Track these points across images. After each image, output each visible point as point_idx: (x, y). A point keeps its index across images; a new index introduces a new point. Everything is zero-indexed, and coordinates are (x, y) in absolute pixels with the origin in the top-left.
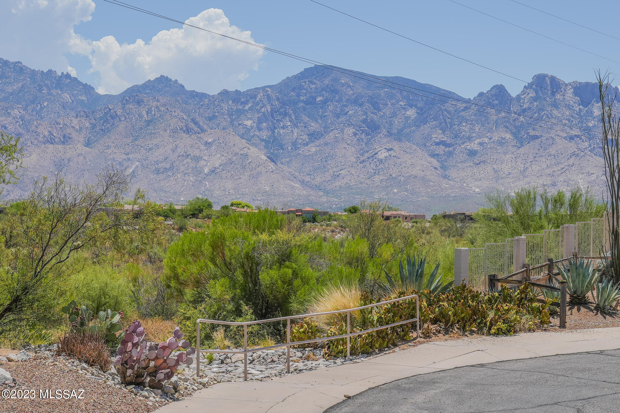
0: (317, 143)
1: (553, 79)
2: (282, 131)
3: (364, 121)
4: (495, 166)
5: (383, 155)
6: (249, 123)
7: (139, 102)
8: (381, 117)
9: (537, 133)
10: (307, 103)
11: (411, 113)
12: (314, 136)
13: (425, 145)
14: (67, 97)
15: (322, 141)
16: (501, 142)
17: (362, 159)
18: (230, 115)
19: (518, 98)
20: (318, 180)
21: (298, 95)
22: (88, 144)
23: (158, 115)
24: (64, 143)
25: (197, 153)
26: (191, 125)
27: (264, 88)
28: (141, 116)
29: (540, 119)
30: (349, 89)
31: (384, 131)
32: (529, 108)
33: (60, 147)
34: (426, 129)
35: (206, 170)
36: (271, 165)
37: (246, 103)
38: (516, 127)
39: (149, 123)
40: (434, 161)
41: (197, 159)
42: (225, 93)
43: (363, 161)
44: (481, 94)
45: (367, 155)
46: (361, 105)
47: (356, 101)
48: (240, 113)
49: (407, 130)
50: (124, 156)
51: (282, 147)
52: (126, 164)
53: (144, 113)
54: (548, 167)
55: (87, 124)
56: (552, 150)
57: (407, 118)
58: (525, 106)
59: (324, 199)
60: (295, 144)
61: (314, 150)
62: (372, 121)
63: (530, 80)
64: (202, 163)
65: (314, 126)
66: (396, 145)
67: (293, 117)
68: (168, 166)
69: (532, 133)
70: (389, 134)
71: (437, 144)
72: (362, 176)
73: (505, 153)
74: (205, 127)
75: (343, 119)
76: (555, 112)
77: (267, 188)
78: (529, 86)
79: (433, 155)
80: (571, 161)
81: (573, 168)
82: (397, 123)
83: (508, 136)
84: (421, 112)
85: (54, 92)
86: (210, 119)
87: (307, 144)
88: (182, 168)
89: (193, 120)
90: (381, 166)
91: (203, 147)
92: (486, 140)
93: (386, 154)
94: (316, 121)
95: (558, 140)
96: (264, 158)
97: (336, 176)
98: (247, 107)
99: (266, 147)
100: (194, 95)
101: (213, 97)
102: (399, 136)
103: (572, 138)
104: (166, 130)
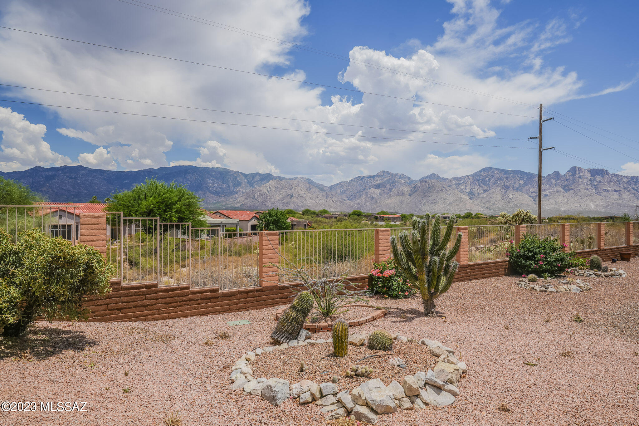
0: (487, 193)
1: (579, 168)
2: (474, 189)
3: (504, 185)
4: (555, 200)
5: (511, 196)
6: (462, 187)
7: (426, 182)
8: (510, 184)
9: (573, 188)
10: (483, 180)
11: (522, 182)
12: (485, 191)
13: (527, 193)
14: (403, 181)
15: (488, 192)
16: (558, 191)
17: (503, 198)
18: (456, 185)
19: (565, 175)
20: (487, 205)
21: (480, 178)
22: (410, 195)
23: (432, 186)
24: (402, 195)
25: (445, 197)
26: (443, 188)
27: (467, 176)
28: (426, 186)
29: (574, 182)
30: (498, 175)
31: (512, 189)
32: (569, 179)
33: (401, 196)
34: (527, 187)
35: (448, 203)
36: (470, 201)
37: (462, 180)
38: (564, 186)
39: (429, 188)
40: (531, 198)
41: (445, 199)
42: (454, 178)
43: (504, 199)
44: (549, 175)
45: (505, 197)
46: (502, 180)
47: (501, 179)
48: (459, 184)
49: (520, 188)
50: (421, 199)
51: (474, 195)
52: (422, 201)
53: (427, 185)
54: (578, 200)
55: (409, 189)
56: (579, 194)
57: (520, 184)
58: (567, 178)
59: (490, 212)
60: (479, 194)
61: (485, 195)
62: (507, 185)
63: (569, 169)
64: (447, 200)
65: (485, 188)
66: (516, 193)
67: (478, 185)
68: (435, 202)
69: (570, 188)
70: (513, 189)
71: (532, 192)
72: (503, 204)
73: (559, 195)
74: (447, 189)
75: (496, 185)
76: (580, 180)
77: (469, 208)
78: (569, 171)
79: (530, 196)
80: (587, 198)
81: (589, 200)
82: (516, 185)
83: (561, 189)
84: (525, 182)
85: (399, 180)
86: (449, 186)
87: (483, 194)
88: (440, 202)
89: (443, 187)
90: (511, 200)
91: (447, 195)
92: (552, 191)
93: (512, 196)
94: (486, 186)
95: (581, 190)
96: (468, 198)
97: (494, 204)
98: (461, 182)
99: (468, 195)
100: (443, 179)
101: (450, 179)
102: (517, 190)
103: (587, 189)
104: (434, 190)
